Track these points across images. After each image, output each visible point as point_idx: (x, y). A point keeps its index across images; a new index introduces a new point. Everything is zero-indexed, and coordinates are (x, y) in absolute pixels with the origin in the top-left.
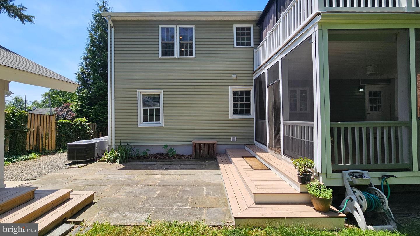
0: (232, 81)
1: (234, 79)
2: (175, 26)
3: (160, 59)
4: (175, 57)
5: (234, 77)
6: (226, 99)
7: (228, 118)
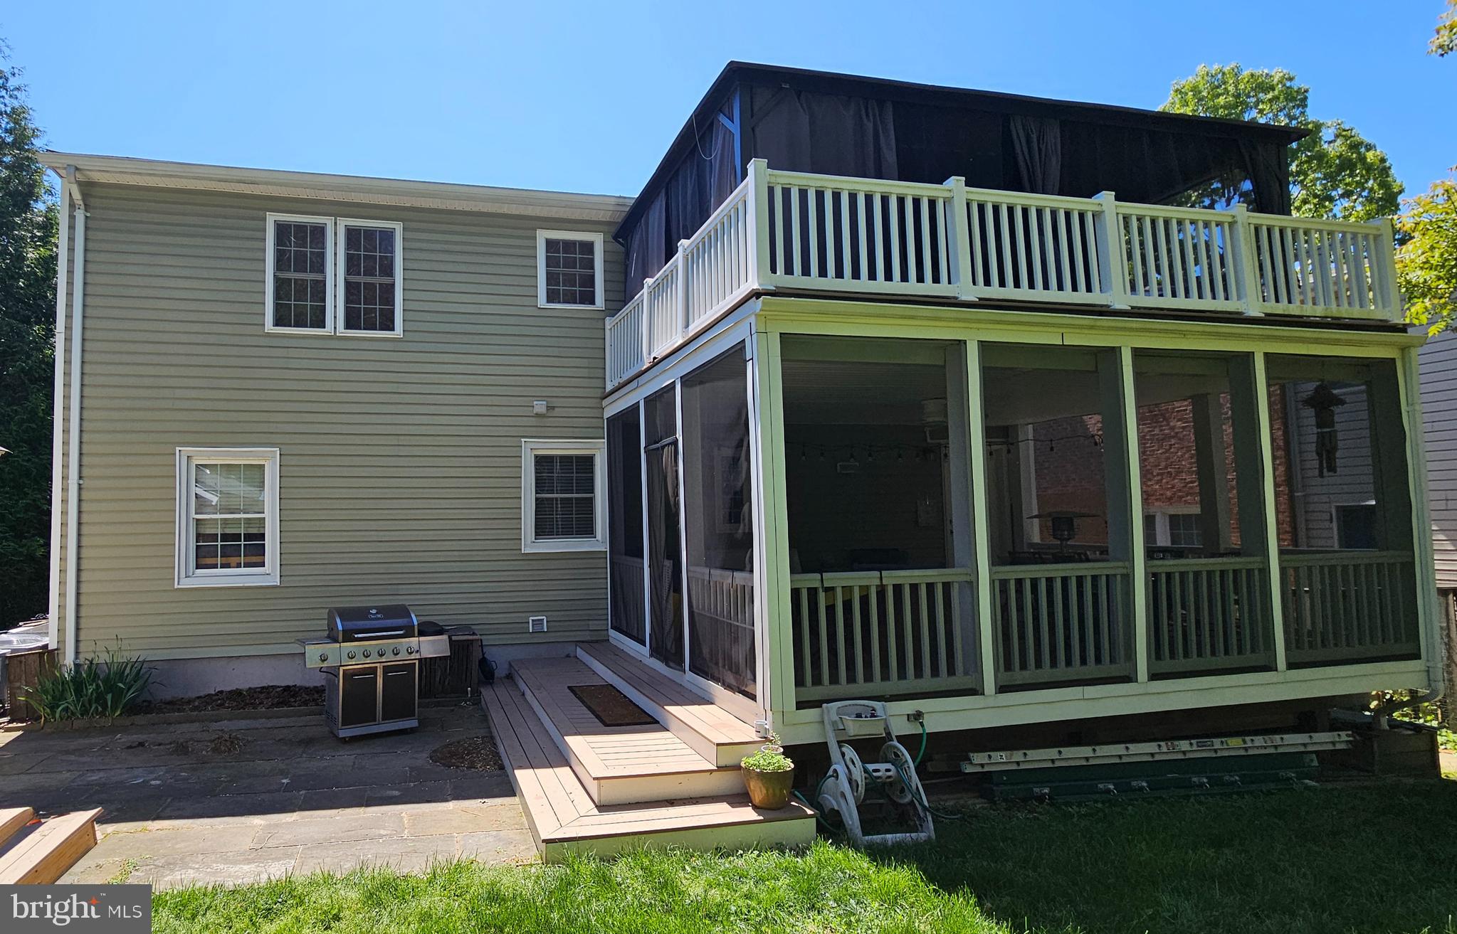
0: (533, 421)
1: (538, 415)
2: (328, 221)
3: (269, 335)
4: (328, 330)
5: (540, 407)
6: (513, 482)
7: (518, 552)
